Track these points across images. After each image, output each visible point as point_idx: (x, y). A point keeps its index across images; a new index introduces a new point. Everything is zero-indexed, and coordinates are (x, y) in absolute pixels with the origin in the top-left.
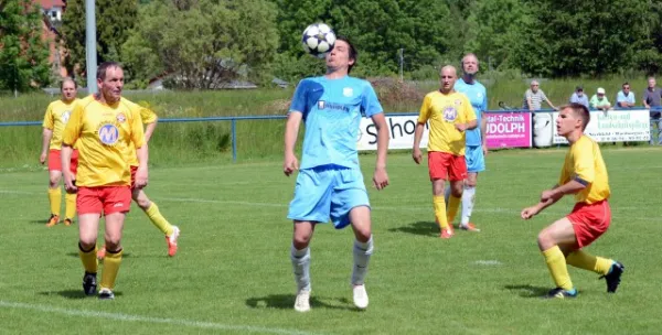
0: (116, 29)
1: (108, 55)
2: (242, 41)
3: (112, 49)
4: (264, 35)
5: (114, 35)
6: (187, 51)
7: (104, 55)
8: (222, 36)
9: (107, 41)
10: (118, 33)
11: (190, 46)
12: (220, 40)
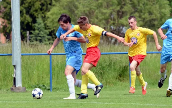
0: (42, 5)
1: (36, 25)
2: (141, 11)
3: (39, 20)
4: (157, 6)
5: (41, 9)
6: (97, 18)
7: (33, 25)
8: (125, 7)
9: (36, 14)
10: (44, 8)
11: (99, 15)
12: (123, 10)
